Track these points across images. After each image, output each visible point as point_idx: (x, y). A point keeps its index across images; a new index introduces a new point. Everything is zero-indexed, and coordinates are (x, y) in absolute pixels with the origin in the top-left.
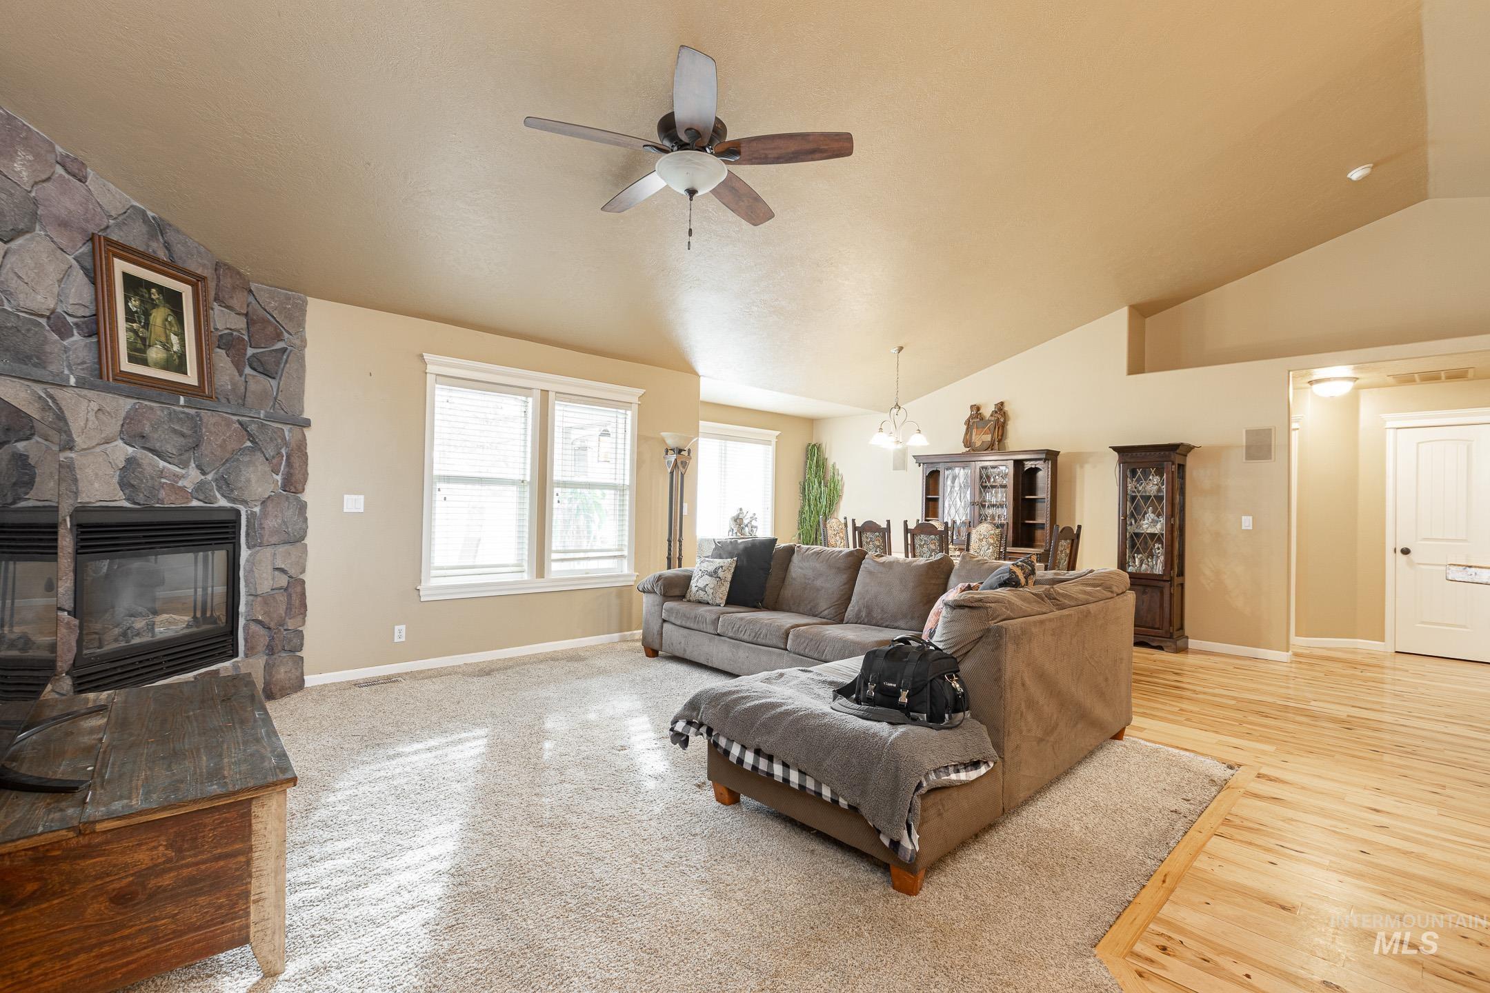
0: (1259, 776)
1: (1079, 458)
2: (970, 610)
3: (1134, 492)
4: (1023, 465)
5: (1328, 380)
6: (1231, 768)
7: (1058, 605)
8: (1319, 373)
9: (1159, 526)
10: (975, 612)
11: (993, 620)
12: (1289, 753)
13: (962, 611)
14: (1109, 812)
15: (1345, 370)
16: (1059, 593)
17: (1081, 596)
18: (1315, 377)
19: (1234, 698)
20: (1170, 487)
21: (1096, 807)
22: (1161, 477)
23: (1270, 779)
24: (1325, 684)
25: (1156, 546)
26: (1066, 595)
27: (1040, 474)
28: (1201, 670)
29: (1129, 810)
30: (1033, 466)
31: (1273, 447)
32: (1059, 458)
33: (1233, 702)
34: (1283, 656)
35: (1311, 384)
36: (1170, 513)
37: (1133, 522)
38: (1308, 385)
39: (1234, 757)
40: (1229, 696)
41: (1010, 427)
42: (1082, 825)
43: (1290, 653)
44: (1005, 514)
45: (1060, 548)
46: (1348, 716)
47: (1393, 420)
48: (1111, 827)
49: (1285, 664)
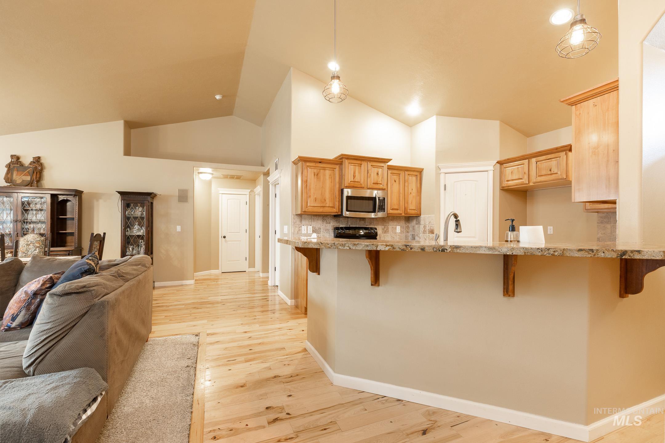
0: (208, 335)
1: (96, 196)
2: (77, 295)
3: (129, 215)
4: (58, 197)
5: (205, 173)
6: (197, 335)
7: (124, 279)
8: (202, 170)
9: (142, 231)
10: (82, 296)
11: (96, 298)
12: (213, 321)
13: (69, 297)
14: (159, 382)
15: (209, 170)
16: (123, 273)
17: (134, 272)
18: (200, 171)
19: (183, 304)
20: (147, 213)
21: (152, 384)
22: (143, 208)
23: (212, 334)
24: (209, 290)
25: (140, 241)
26: (127, 273)
27: (68, 204)
28: (165, 295)
29: (168, 377)
30: (65, 199)
31: (188, 197)
32: (83, 196)
33: (184, 306)
34: (192, 282)
35: (199, 174)
36: (147, 225)
37: (129, 230)
38: (198, 174)
39: (196, 331)
40: (180, 304)
41: (46, 173)
42: (149, 398)
43: (194, 280)
44: (45, 228)
45: (94, 246)
46: (221, 300)
47: (222, 191)
48: (164, 390)
49: (193, 285)
